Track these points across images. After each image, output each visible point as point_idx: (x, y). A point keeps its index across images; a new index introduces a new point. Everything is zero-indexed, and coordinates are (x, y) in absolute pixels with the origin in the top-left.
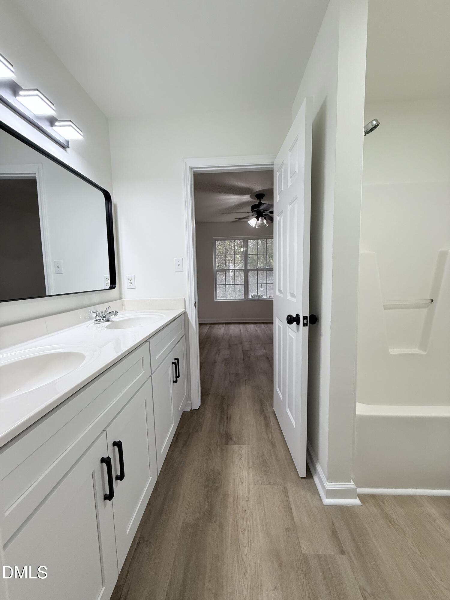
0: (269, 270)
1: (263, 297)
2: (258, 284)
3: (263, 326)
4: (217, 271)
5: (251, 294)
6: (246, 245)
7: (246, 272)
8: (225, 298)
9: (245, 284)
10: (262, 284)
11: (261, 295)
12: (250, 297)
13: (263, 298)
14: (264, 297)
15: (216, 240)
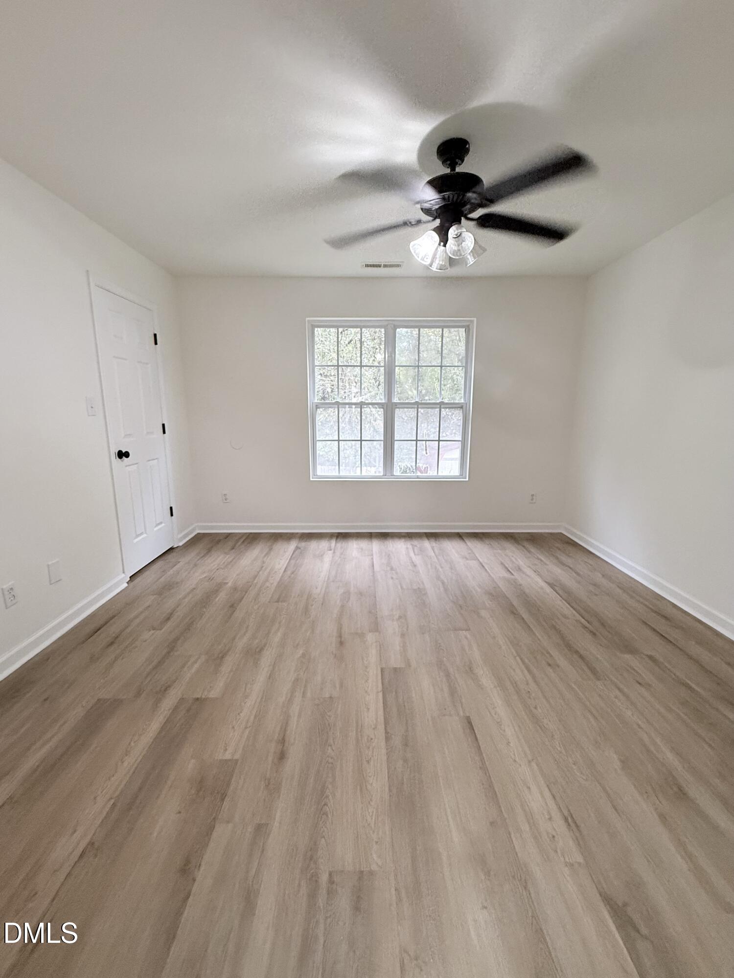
0: (446, 408)
1: (429, 472)
2: (417, 440)
3: (427, 544)
4: (317, 407)
5: (400, 464)
6: (390, 343)
7: (389, 410)
8: (337, 474)
9: (385, 441)
10: (426, 441)
11: (425, 466)
12: (397, 472)
13: (428, 474)
14: (432, 473)
15: (313, 327)
